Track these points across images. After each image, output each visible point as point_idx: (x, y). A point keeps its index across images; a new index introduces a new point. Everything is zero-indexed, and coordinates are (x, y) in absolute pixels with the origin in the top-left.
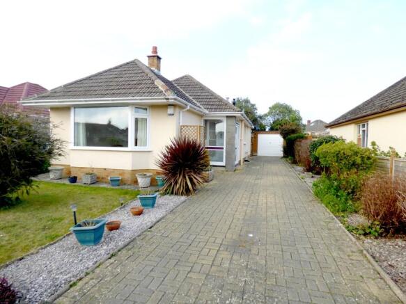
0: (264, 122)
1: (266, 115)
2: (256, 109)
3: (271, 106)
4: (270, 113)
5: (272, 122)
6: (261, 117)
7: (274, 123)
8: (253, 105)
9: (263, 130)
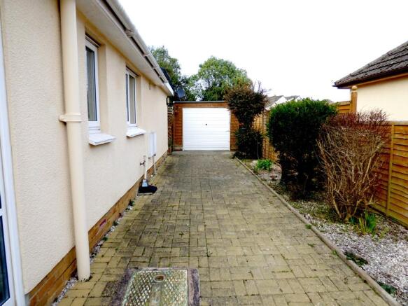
0: (192, 89)
1: (195, 78)
2: (178, 67)
3: (203, 63)
4: (201, 75)
5: (204, 89)
6: (187, 81)
7: (207, 91)
8: (174, 61)
9: (190, 100)
